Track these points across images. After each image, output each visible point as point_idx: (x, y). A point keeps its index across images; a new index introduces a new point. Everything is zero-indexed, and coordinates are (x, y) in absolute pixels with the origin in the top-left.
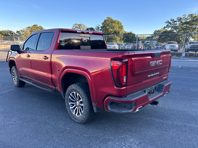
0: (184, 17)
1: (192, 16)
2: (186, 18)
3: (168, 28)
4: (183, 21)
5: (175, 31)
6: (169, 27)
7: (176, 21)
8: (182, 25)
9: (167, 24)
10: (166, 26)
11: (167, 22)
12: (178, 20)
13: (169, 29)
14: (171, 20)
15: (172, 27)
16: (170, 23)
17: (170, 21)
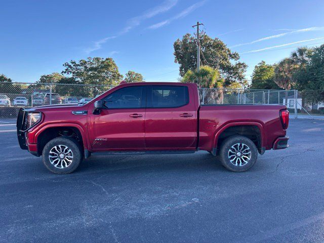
0: (88, 60)
1: (98, 61)
2: (91, 62)
3: (68, 73)
4: (89, 66)
5: (79, 79)
6: (70, 73)
7: (79, 65)
8: (88, 71)
9: (66, 68)
10: (65, 71)
11: (66, 65)
12: (82, 63)
13: (70, 76)
14: (73, 63)
15: (73, 73)
16: (70, 66)
17: (70, 64)
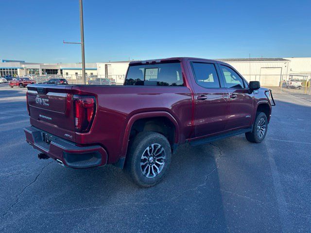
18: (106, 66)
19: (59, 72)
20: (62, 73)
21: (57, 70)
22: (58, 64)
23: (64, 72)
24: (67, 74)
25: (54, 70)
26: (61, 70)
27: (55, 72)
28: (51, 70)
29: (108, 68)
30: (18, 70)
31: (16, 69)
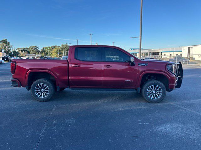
18: (189, 48)
19: (160, 54)
20: (161, 54)
21: (159, 53)
22: (160, 49)
23: (163, 54)
24: (165, 55)
25: (157, 53)
26: (161, 53)
27: (158, 54)
28: (156, 53)
29: (190, 50)
30: (138, 53)
31: (136, 53)
